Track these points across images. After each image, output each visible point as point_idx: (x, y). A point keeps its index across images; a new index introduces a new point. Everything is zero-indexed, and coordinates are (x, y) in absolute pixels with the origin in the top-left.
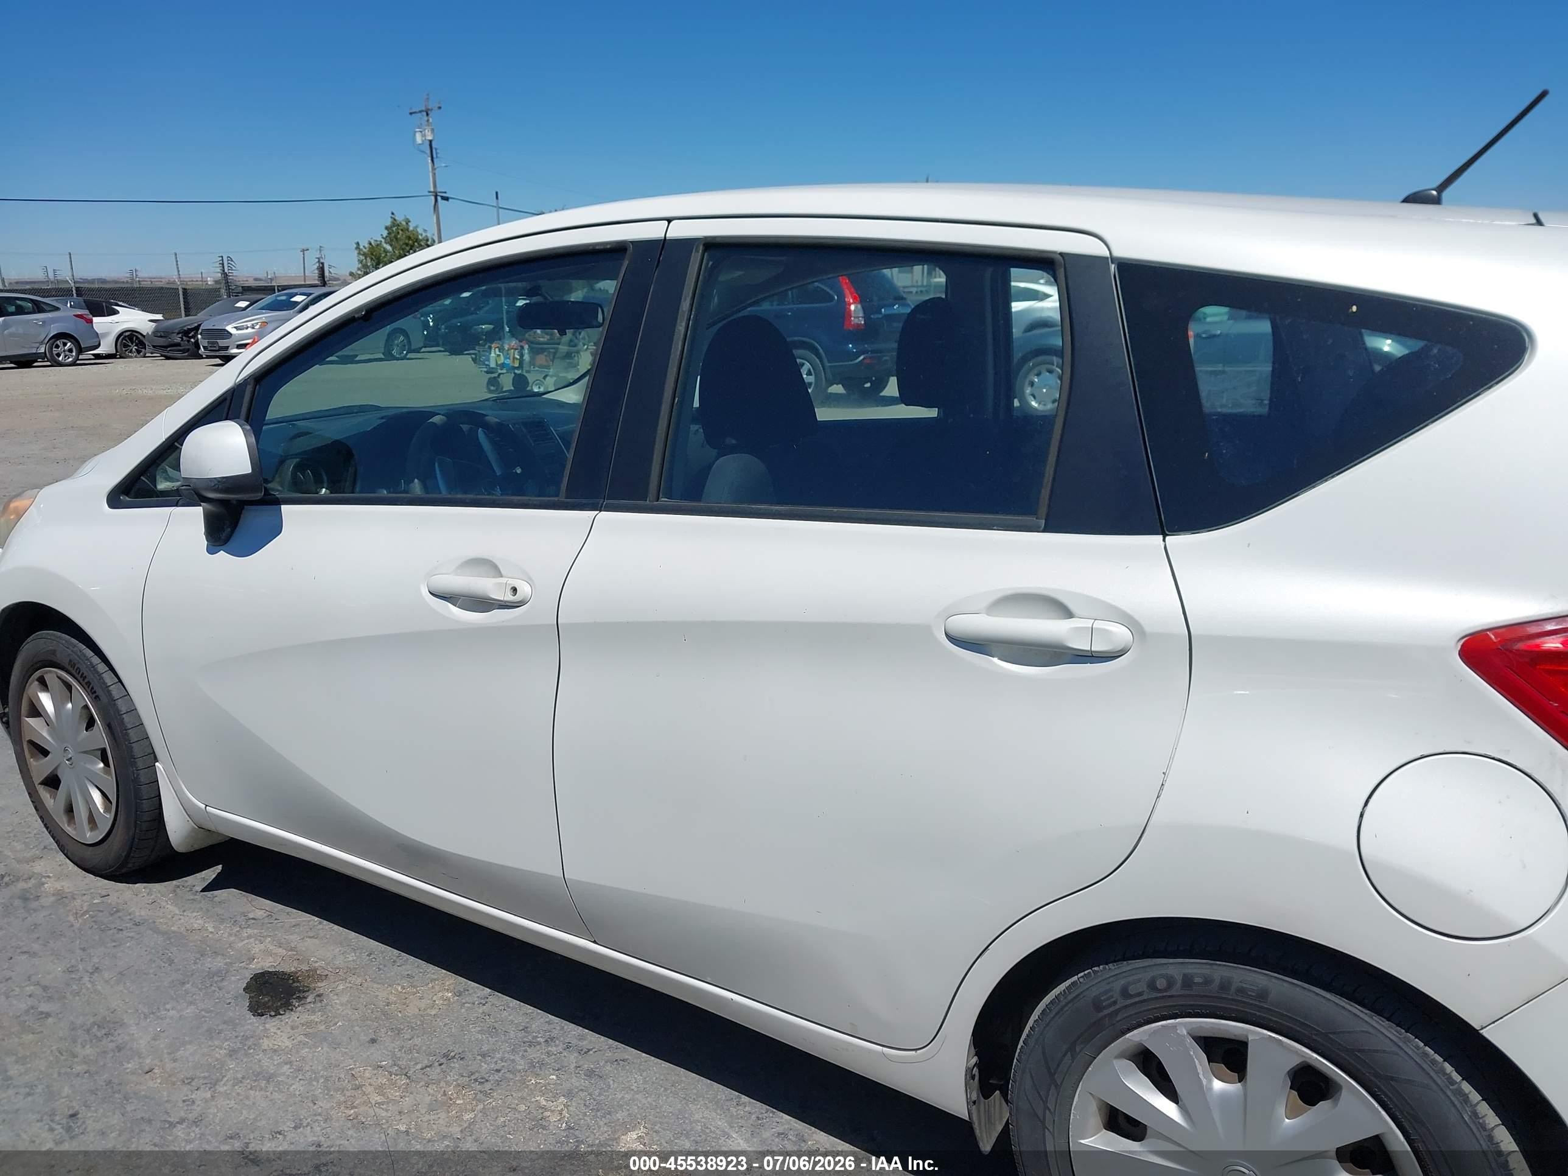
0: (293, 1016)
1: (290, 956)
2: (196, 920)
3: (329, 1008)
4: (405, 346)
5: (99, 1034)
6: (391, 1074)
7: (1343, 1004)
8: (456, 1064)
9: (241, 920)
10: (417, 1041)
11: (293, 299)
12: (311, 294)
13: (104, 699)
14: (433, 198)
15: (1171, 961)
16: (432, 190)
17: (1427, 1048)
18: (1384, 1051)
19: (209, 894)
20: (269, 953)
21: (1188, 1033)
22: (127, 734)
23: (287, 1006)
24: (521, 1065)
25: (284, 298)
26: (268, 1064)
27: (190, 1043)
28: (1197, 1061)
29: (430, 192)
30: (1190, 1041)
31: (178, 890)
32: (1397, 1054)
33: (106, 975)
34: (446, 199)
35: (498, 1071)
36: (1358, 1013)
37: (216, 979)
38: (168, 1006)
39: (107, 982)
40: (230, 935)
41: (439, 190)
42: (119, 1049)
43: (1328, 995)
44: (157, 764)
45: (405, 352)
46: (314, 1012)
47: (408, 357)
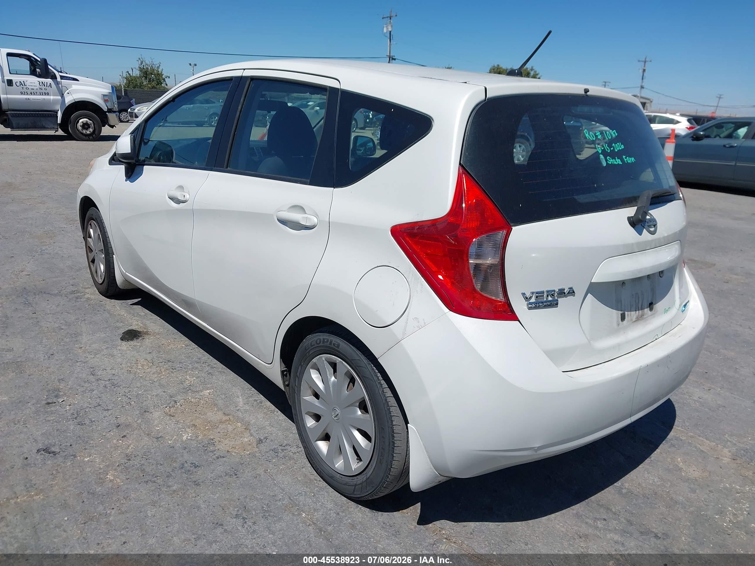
0: (132, 342)
1: (143, 327)
2: (123, 312)
3: (144, 342)
4: (355, 126)
5: (73, 336)
6: (148, 362)
7: (355, 350)
8: (170, 363)
9: (136, 314)
10: (163, 356)
11: (309, 104)
12: (316, 102)
13: (102, 231)
14: (388, 59)
15: (322, 334)
16: (388, 55)
17: (374, 367)
18: (362, 367)
19: (131, 306)
20: (138, 325)
21: (325, 360)
22: (108, 245)
23: (132, 339)
24: (190, 367)
25: (305, 103)
26: (115, 352)
27: (97, 343)
28: (327, 370)
29: (387, 56)
30: (325, 362)
31: (123, 304)
32: (366, 368)
33: (86, 322)
34: (395, 59)
35: (181, 367)
36: (359, 354)
37: (117, 329)
38: (98, 333)
39: (85, 324)
40: (130, 318)
41: (391, 55)
42: (76, 341)
43: (353, 347)
44: (114, 256)
45: (355, 129)
46: (138, 343)
47: (356, 131)
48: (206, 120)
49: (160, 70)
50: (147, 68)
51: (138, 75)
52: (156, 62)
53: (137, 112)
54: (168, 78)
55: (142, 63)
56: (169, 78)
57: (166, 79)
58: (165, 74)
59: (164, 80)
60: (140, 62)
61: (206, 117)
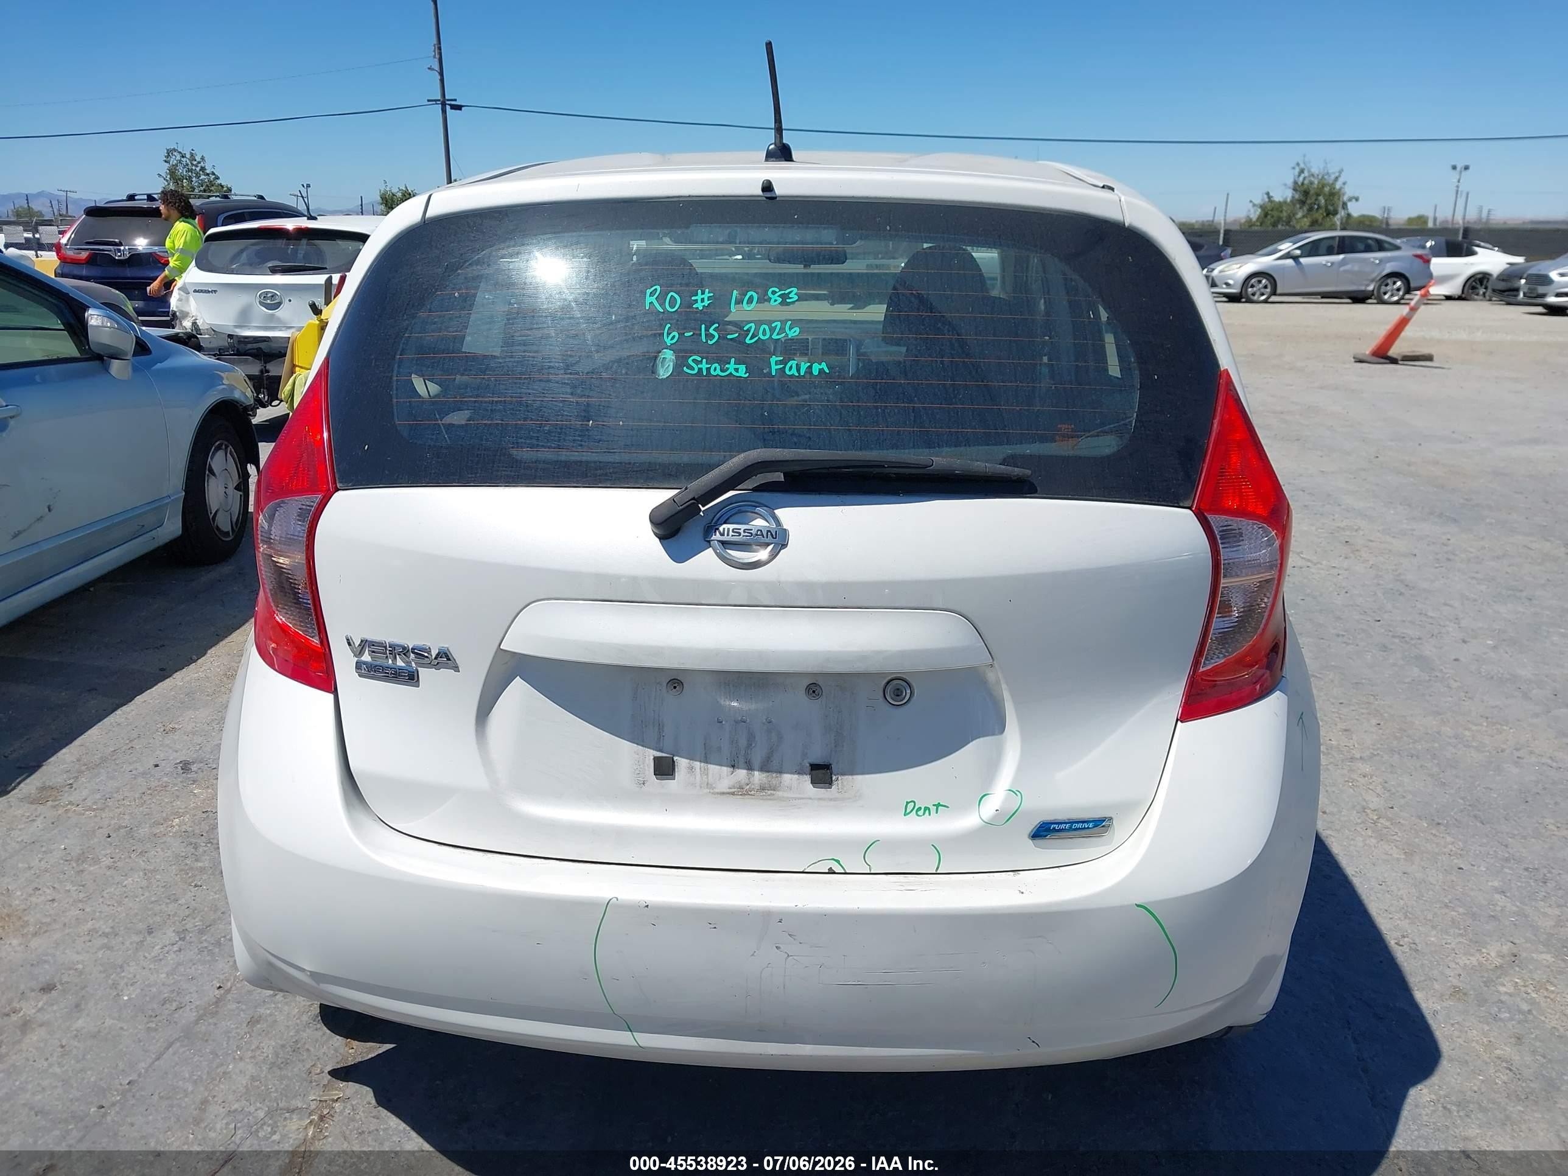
48: (1371, 288)
49: (1338, 186)
50: (1311, 183)
51: (1289, 200)
52: (1333, 170)
53: (1216, 276)
54: (1354, 200)
55: (1302, 171)
56: (1357, 199)
57: (1349, 204)
58: (1348, 192)
59: (1345, 205)
60: (1297, 170)
61: (1372, 281)
